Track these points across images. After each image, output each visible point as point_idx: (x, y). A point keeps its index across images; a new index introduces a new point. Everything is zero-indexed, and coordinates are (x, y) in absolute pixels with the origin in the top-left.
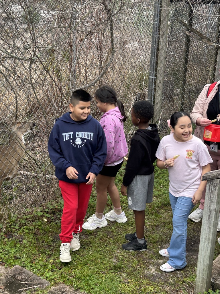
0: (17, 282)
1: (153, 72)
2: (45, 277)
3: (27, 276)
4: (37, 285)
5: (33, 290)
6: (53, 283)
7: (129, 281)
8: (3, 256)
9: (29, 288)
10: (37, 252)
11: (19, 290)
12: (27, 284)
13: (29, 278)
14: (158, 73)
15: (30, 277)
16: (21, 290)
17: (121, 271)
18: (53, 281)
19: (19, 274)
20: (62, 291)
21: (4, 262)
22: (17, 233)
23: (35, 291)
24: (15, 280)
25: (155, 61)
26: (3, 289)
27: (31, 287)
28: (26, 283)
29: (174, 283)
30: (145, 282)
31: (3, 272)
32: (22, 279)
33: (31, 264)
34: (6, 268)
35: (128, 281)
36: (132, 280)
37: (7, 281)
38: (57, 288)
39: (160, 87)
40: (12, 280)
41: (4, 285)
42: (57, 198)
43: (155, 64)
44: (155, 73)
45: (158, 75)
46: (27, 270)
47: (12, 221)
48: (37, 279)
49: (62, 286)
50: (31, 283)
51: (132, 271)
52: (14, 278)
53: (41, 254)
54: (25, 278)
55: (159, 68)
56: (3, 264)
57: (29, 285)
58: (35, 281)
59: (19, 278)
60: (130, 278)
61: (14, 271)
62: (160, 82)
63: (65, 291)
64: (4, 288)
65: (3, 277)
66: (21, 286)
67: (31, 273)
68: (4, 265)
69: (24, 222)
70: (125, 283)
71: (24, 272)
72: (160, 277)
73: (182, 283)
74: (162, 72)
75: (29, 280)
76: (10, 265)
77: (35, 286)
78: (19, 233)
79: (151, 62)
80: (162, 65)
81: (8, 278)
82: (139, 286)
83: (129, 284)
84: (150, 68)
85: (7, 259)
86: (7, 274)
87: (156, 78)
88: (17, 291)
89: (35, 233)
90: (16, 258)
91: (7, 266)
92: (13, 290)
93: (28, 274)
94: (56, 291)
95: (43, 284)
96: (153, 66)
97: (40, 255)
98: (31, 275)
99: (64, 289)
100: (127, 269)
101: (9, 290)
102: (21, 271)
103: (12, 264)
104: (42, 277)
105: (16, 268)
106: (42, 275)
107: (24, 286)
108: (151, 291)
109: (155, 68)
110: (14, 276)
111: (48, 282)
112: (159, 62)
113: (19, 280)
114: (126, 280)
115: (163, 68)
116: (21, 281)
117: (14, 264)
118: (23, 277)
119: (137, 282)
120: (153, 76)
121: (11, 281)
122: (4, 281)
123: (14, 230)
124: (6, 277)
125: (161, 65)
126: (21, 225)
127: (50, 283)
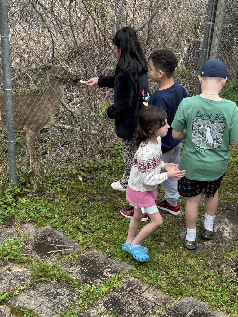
0: (46, 243)
1: (211, 17)
2: (77, 241)
3: (57, 238)
4: (68, 249)
5: (63, 253)
6: (85, 248)
7: (168, 250)
8: (33, 215)
9: (59, 251)
10: (70, 213)
11: (49, 252)
12: (58, 247)
13: (59, 240)
14: (216, 18)
15: (61, 239)
16: (51, 252)
17: (159, 240)
18: (85, 245)
19: (50, 235)
20: (95, 257)
21: (34, 222)
22: (50, 191)
23: (65, 254)
24: (45, 241)
25: (214, 4)
26: (31, 251)
27: (61, 250)
28: (57, 245)
29: (218, 257)
30: (185, 253)
31: (33, 232)
32: (52, 240)
33: (62, 226)
34: (36, 228)
35: (166, 250)
36: (171, 250)
37: (36, 242)
38: (89, 253)
39: (217, 34)
40: (41, 241)
41: (33, 246)
42: (94, 155)
43: (214, 8)
44: (213, 18)
45: (217, 21)
46: (58, 232)
47: (44, 177)
48: (68, 242)
49: (94, 251)
50: (61, 246)
51: (171, 241)
52: (44, 239)
53: (74, 215)
54: (55, 240)
55: (218, 13)
56: (33, 223)
57: (60, 248)
58: (66, 244)
59: (49, 239)
60: (168, 247)
61: (44, 232)
62: (218, 29)
63: (98, 257)
64: (33, 249)
65: (32, 238)
66: (51, 248)
67: (62, 235)
68: (34, 225)
69: (57, 179)
70: (163, 252)
71: (55, 234)
72: (201, 249)
73: (226, 257)
74: (221, 17)
75: (59, 242)
76: (40, 225)
77: (66, 250)
78: (51, 191)
79: (209, 5)
80: (222, 9)
81: (38, 239)
82: (178, 257)
83: (167, 255)
84: (208, 12)
85: (37, 218)
86: (37, 234)
87: (214, 23)
88: (46, 253)
89: (69, 193)
90: (47, 218)
91: (37, 226)
92: (42, 252)
93: (59, 236)
94: (87, 256)
95: (75, 247)
96: (211, 9)
97: (73, 217)
98: (62, 237)
99: (96, 254)
100: (165, 238)
101: (38, 252)
102: (52, 233)
103: (42, 224)
104: (74, 241)
105: (47, 228)
106: (74, 238)
107: (54, 249)
108: (191, 264)
109: (213, 12)
110: (44, 237)
111: (80, 247)
112: (219, 5)
113: (49, 242)
114: (164, 250)
115: (222, 13)
116: (51, 243)
117: (44, 224)
118: (54, 239)
119: (176, 253)
120: (210, 22)
121: (40, 243)
122: (33, 241)
123: (47, 187)
124: (35, 237)
125: (220, 9)
126: (54, 183)
127: (82, 247)
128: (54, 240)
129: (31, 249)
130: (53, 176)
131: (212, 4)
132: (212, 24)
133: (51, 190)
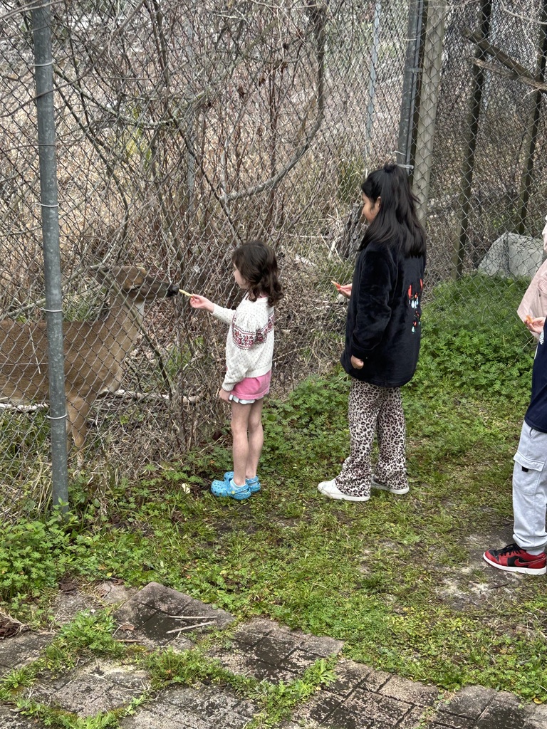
0: (159, 616)
1: (406, 153)
2: (221, 606)
3: (179, 604)
4: (207, 622)
5: (200, 630)
6: (240, 617)
7: (405, 609)
8: (116, 566)
9: (190, 627)
10: (188, 556)
11: (169, 632)
12: (184, 620)
13: (184, 608)
14: (417, 156)
15: (187, 605)
16: (173, 631)
17: (384, 591)
18: (240, 611)
19: (162, 600)
20: (265, 633)
21: (121, 578)
22: (134, 518)
23: (204, 632)
24: (155, 613)
25: (411, 128)
26: (133, 632)
27: (194, 626)
28: (182, 617)
29: (505, 612)
30: (441, 612)
31: (123, 597)
32: (169, 609)
33: (182, 580)
34: (127, 589)
35: (401, 609)
36: (412, 609)
37: (137, 615)
38: (252, 625)
39: (422, 188)
40: (147, 612)
41: (134, 623)
42: (205, 442)
43: (410, 136)
44: (411, 157)
45: (418, 161)
46: (177, 591)
47: (117, 492)
48: (203, 610)
49: (260, 623)
50: (192, 617)
51: (408, 591)
52: (153, 608)
53: (197, 561)
54: (176, 608)
55: (420, 145)
56: (120, 581)
57: (189, 622)
58: (199, 613)
59: (164, 607)
60: (405, 603)
61: (149, 594)
62: (423, 178)
63: (271, 632)
64: (135, 629)
65: (128, 608)
66: (171, 623)
67: (187, 597)
68: (122, 584)
69: (145, 493)
70: (397, 613)
71: (172, 596)
72: (470, 602)
73: (521, 611)
74: (426, 153)
75: (186, 611)
76: (136, 584)
77: (202, 624)
78: (139, 518)
80: (427, 137)
81: (139, 610)
82: (429, 619)
83: (407, 617)
84: (400, 145)
85: (126, 570)
86: (135, 600)
87: (412, 167)
88: (165, 633)
89: (173, 518)
90: (146, 568)
91: (130, 586)
92: (156, 632)
93: (182, 600)
94: (249, 631)
95: (219, 618)
96: (406, 139)
97: (195, 563)
98: (189, 601)
99: (266, 627)
100: (395, 587)
101: (148, 633)
102: (165, 595)
103: (140, 580)
104: (214, 606)
105: (152, 587)
106: (212, 601)
107: (178, 624)
108: (458, 629)
109: (410, 144)
110: (150, 605)
111: (230, 616)
112: (421, 130)
113: (163, 612)
114: (397, 608)
115: (429, 145)
116: (169, 614)
117: (144, 581)
118: (172, 606)
119: (422, 613)
120: (405, 164)
121: (147, 615)
122: (132, 614)
123: (126, 511)
124: (134, 606)
125: (424, 138)
126: (141, 501)
127: (235, 616)
128: (174, 609)
129: (132, 629)
130: (134, 489)
131: (406, 128)
132: (410, 169)
133: (137, 516)
